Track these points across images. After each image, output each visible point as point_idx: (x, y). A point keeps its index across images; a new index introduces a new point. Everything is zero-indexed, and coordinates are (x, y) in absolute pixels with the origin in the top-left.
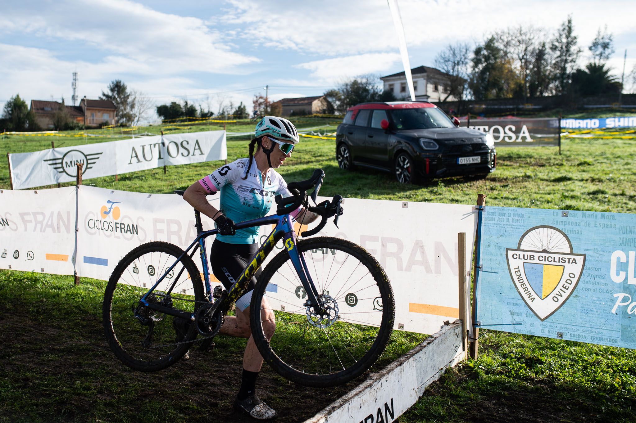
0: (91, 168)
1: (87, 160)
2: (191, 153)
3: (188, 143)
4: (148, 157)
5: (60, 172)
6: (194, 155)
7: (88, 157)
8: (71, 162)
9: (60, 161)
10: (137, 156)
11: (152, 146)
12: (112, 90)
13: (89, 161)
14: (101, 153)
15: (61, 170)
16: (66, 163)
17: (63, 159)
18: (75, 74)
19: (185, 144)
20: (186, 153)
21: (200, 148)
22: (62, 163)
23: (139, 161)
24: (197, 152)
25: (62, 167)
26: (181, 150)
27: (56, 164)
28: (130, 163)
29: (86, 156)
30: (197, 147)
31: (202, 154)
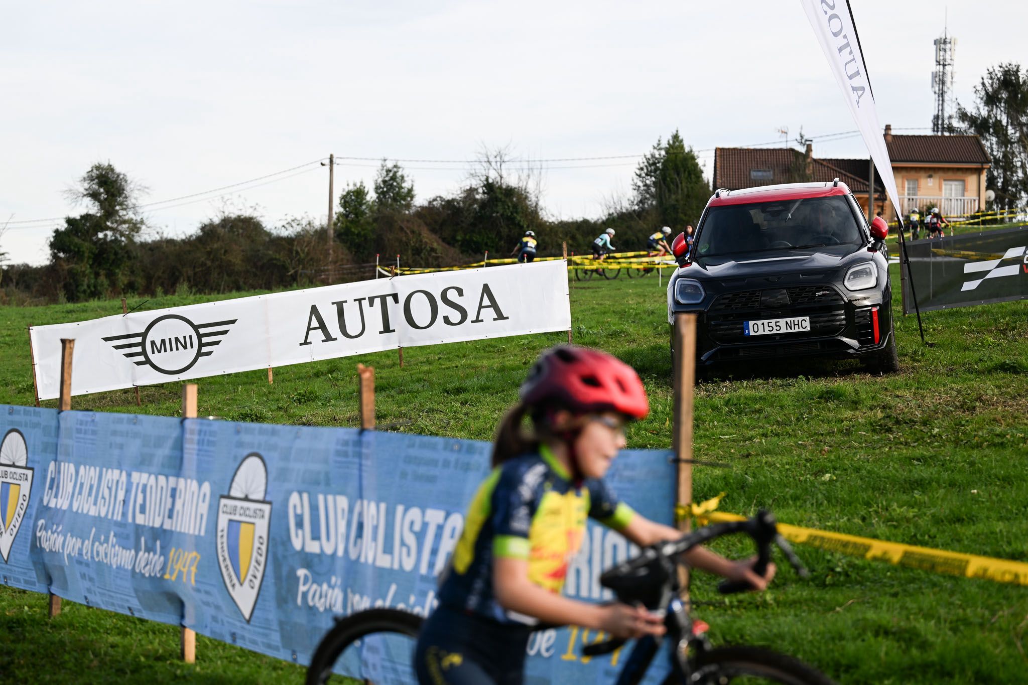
0: (209, 353)
1: (200, 336)
2: (472, 316)
3: (460, 292)
4: (353, 327)
5: (138, 363)
6: (477, 320)
7: (202, 331)
8: (163, 341)
9: (139, 340)
10: (322, 326)
11: (365, 303)
12: (991, 100)
13: (205, 340)
14: (233, 322)
15: (142, 358)
16: (153, 343)
17: (144, 335)
18: (941, 44)
19: (452, 295)
20: (455, 316)
21: (494, 305)
22: (143, 344)
23: (328, 338)
24: (488, 314)
25: (144, 353)
26: (444, 310)
27: (130, 346)
28: (306, 343)
29: (196, 328)
30: (486, 302)
31: (500, 316)
